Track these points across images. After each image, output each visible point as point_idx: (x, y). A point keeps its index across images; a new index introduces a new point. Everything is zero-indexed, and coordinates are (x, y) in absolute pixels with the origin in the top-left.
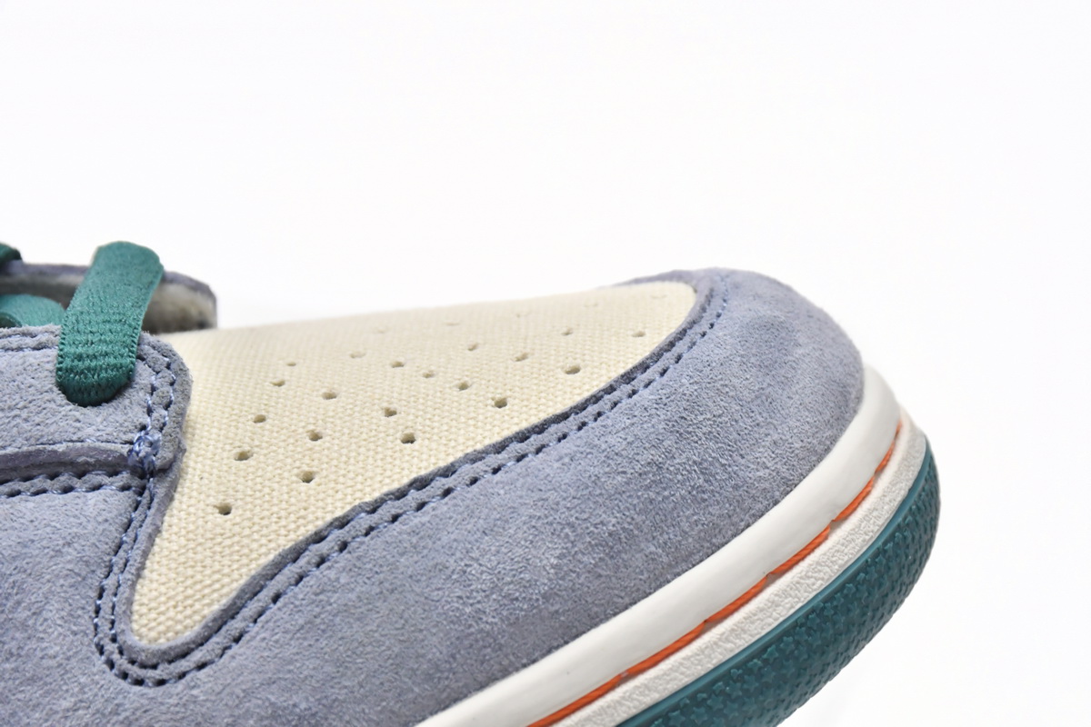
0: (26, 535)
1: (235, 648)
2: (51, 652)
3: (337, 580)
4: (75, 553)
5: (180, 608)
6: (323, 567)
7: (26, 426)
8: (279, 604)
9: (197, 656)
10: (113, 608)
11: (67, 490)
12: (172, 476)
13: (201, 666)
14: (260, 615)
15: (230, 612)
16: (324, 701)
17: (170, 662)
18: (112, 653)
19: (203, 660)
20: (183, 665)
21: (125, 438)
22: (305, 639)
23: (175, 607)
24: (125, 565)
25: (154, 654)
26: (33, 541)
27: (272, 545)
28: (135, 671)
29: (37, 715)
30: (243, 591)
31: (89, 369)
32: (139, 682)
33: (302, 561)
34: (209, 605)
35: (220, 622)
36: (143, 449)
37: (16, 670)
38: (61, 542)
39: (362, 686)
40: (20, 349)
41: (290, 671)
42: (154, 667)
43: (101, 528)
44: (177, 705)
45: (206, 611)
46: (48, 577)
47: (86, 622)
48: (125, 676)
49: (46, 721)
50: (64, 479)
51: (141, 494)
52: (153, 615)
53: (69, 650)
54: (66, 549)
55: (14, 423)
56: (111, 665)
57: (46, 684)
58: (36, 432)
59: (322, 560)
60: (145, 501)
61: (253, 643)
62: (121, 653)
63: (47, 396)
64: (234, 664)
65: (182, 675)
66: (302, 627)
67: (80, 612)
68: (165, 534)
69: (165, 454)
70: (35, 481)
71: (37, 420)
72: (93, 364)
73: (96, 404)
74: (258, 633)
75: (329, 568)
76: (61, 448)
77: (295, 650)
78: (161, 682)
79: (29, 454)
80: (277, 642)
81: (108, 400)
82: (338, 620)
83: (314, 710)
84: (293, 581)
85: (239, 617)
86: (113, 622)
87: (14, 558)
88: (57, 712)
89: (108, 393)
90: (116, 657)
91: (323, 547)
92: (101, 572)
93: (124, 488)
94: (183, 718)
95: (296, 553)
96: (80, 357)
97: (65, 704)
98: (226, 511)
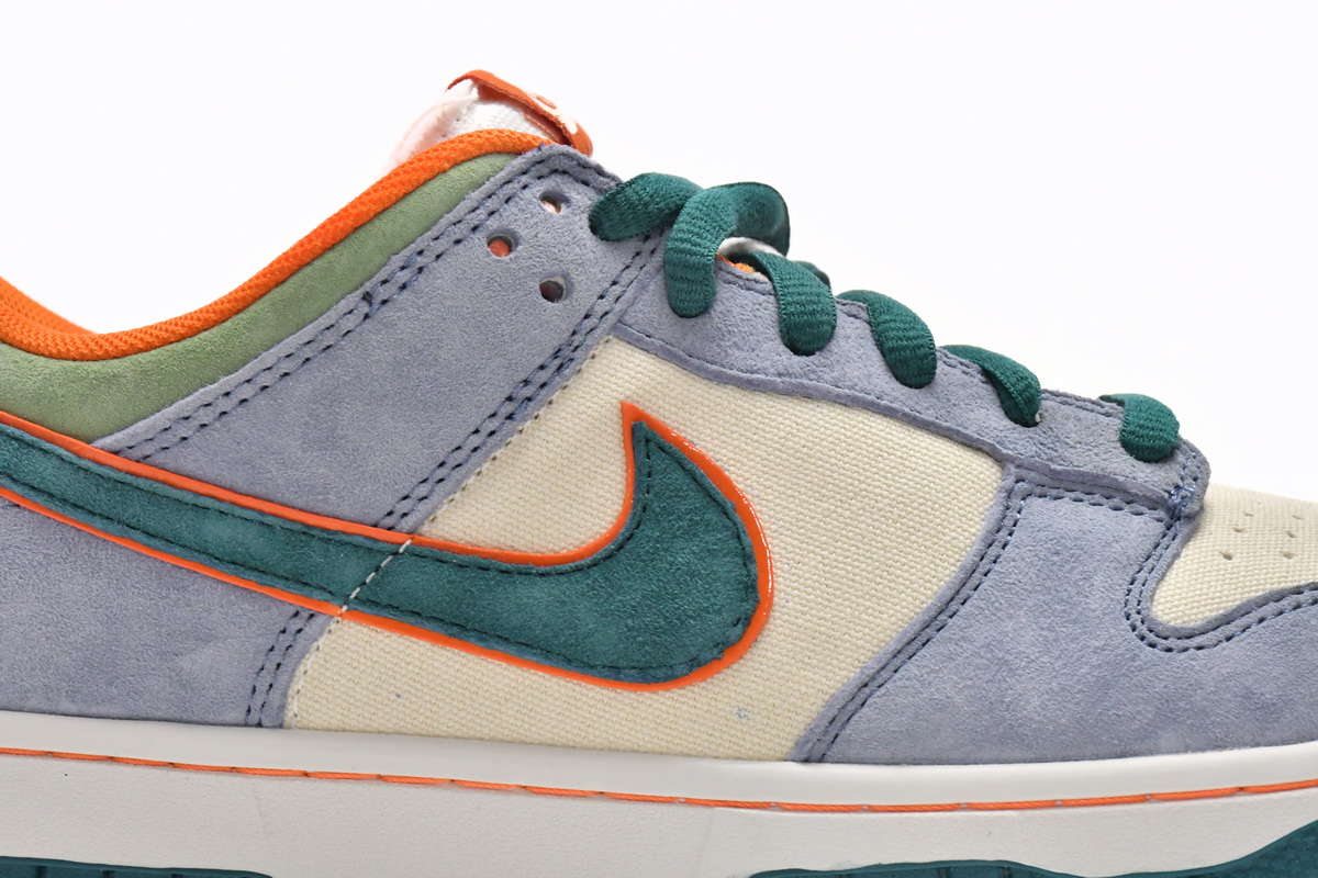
0: (1085, 528)
1: (1225, 644)
2: (1092, 607)
3: (1308, 621)
4: (1120, 549)
5: (1189, 607)
6: (1298, 610)
7: (1097, 459)
8: (1263, 624)
9: (1198, 640)
10: (1141, 592)
11: (1117, 509)
12: (1195, 523)
13: (1199, 648)
14: (1248, 628)
15: (1227, 619)
16: (1283, 698)
17: (1179, 638)
18: (1136, 620)
19: (1203, 644)
20: (1186, 643)
21: (1166, 488)
22: (1279, 653)
23: (1186, 605)
24: (1153, 569)
25: (1168, 629)
26: (1090, 532)
27: (1261, 587)
28: (1152, 637)
29: (1074, 645)
30: (1239, 608)
31: (1147, 435)
32: (1153, 645)
33: (1284, 602)
34: (1211, 611)
35: (1219, 623)
36: (1176, 500)
37: (1064, 611)
38: (1112, 539)
39: (1311, 696)
40: (1092, 411)
41: (1263, 670)
42: (1166, 638)
43: (1140, 539)
44: (1178, 668)
45: (1208, 614)
46: (1098, 558)
47: (1120, 595)
48: (1143, 638)
49: (1079, 651)
50: (1117, 501)
51: (1168, 529)
52: (1168, 605)
53: (1105, 609)
54: (1114, 544)
55: (1087, 453)
56: (1134, 629)
57: (1085, 627)
58: (1103, 464)
59: (1298, 606)
60: (1171, 533)
61: (1242, 644)
62: (1143, 622)
63: (1113, 445)
64: (1225, 653)
65: (1186, 650)
66: (1279, 644)
67: (1117, 587)
68: (1182, 559)
69: (1192, 507)
70: (1096, 496)
71: (1104, 457)
72: (1151, 433)
73: (1147, 461)
74: (1245, 638)
75: (1303, 612)
76: (1121, 479)
77: (1271, 657)
78: (1169, 650)
79: (1097, 476)
80: (1258, 648)
81: (1157, 461)
82: (1304, 647)
83: (1275, 701)
84: (1276, 612)
85: (1233, 624)
86: (1139, 602)
87: (1076, 539)
88: (1089, 647)
89: (1156, 457)
90: (1138, 623)
91: (1301, 598)
92: (1136, 568)
93: (1159, 520)
94: (1180, 678)
95: (1279, 596)
96: (1141, 427)
97: (1097, 644)
98: (1228, 557)
